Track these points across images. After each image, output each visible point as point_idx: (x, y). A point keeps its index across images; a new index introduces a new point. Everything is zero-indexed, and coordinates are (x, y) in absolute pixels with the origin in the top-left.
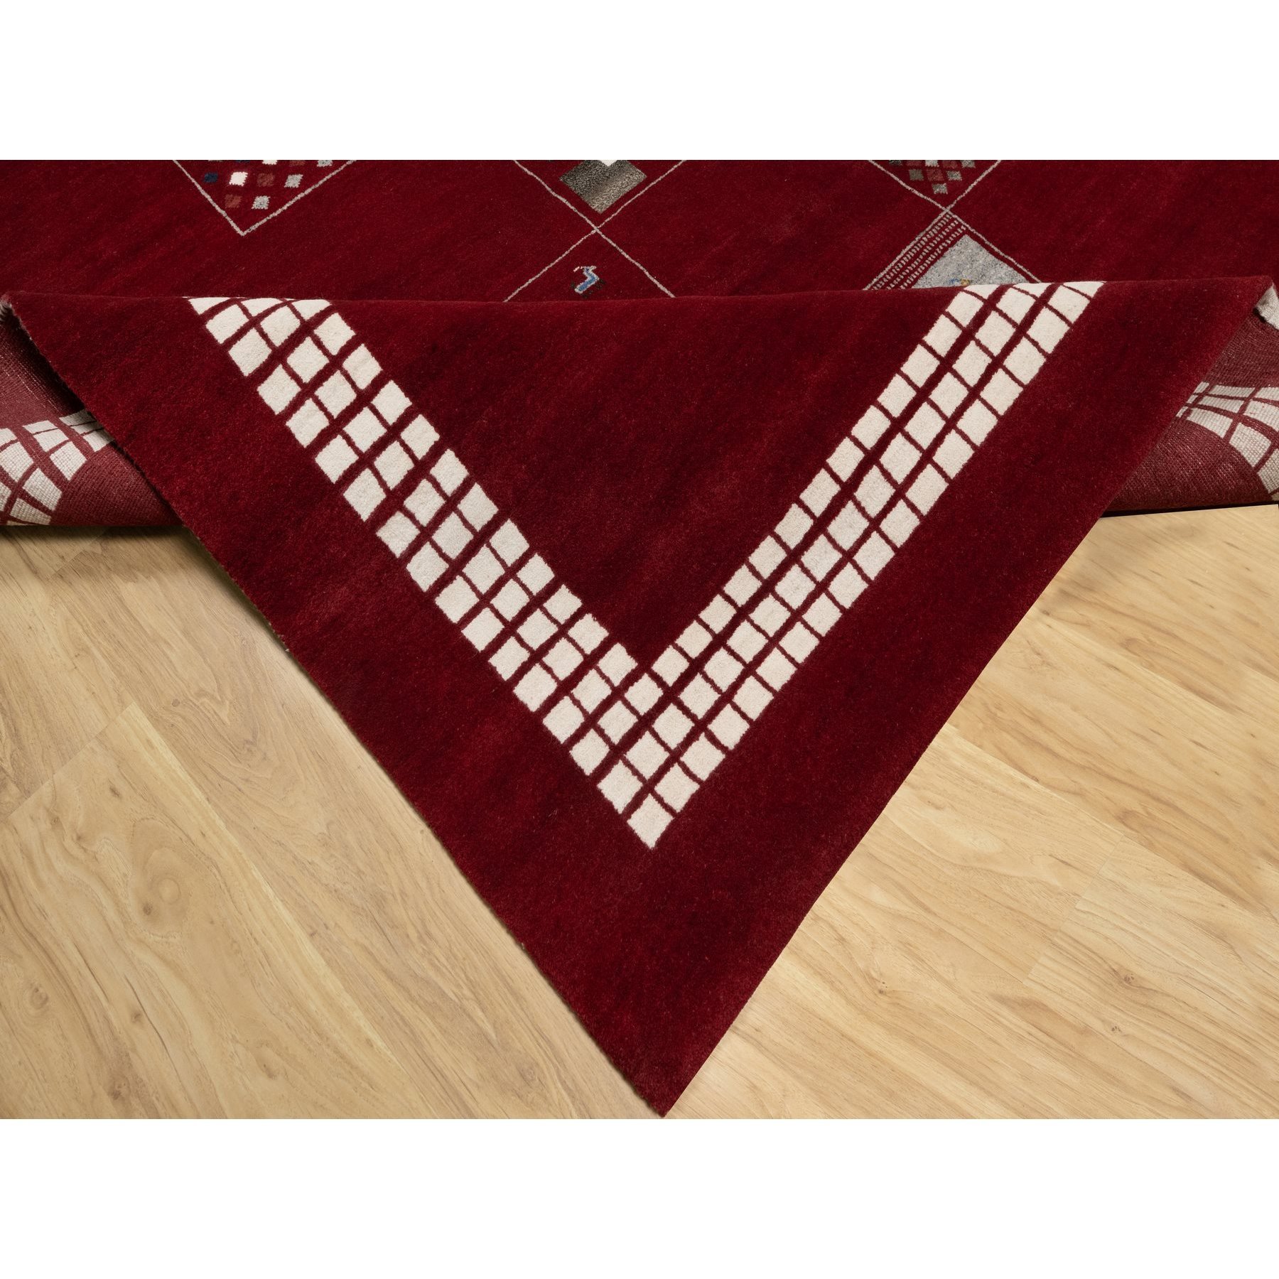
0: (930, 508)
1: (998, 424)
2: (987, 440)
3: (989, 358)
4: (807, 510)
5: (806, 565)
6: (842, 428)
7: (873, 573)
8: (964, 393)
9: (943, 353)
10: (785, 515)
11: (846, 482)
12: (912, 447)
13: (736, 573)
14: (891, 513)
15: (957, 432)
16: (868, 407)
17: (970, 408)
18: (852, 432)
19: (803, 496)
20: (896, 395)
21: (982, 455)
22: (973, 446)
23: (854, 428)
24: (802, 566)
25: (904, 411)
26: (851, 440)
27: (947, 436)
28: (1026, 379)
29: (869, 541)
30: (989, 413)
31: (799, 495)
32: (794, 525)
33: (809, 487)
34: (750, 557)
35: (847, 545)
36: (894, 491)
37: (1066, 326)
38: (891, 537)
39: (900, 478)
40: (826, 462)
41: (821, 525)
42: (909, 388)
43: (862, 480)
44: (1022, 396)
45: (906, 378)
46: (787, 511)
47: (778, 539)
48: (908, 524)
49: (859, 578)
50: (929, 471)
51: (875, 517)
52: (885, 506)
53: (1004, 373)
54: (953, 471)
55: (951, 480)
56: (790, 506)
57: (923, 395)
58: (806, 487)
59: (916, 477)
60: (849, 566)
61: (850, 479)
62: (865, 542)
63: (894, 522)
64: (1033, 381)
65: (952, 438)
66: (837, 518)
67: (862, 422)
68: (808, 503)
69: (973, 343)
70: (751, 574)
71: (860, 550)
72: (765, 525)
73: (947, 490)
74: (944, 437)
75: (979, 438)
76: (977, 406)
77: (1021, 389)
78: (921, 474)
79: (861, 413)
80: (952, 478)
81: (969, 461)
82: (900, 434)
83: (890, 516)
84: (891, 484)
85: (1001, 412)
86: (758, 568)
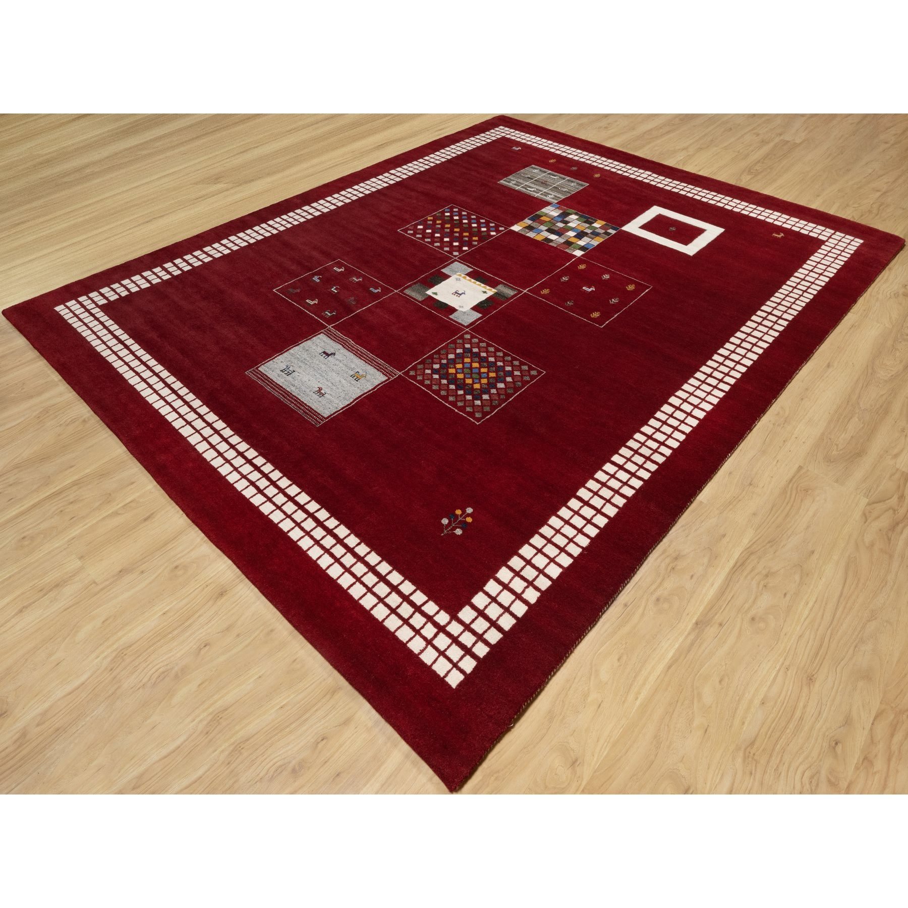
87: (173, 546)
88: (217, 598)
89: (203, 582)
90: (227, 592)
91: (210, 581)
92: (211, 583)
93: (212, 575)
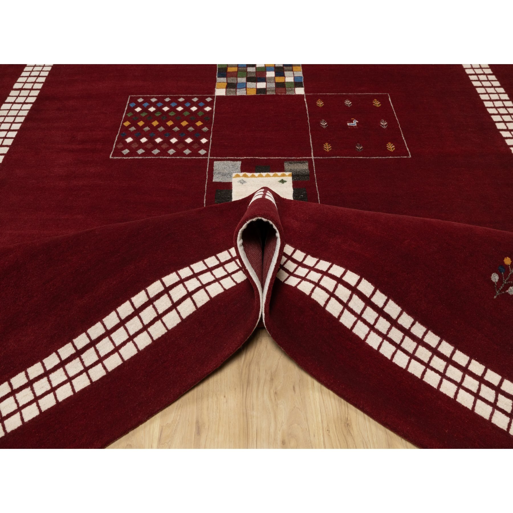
0: (112, 369)
1: (152, 343)
2: (144, 349)
3: (156, 314)
4: (59, 356)
5: (50, 378)
6: (84, 328)
7: (77, 390)
8: (141, 326)
9: (137, 307)
10: (49, 356)
11: (79, 350)
12: (111, 344)
13: (19, 374)
14: (95, 367)
15: (133, 342)
16: (98, 322)
17: (141, 334)
18: (87, 331)
19: (59, 351)
20: (111, 320)
21: (141, 355)
22: (138, 350)
23: (89, 329)
24: (48, 379)
25: (112, 328)
26: (86, 334)
27: (128, 343)
28: (170, 327)
29: (81, 376)
30: (149, 338)
31: (58, 350)
32: (51, 361)
33: (62, 348)
34: (28, 369)
35: (71, 375)
36: (98, 359)
37: (195, 308)
38: (91, 377)
39: (102, 354)
40: (72, 340)
41: (63, 364)
42: (117, 318)
43: (86, 351)
44: (166, 334)
45: (118, 314)
46: (51, 354)
47: (43, 365)
48: (100, 373)
49: (71, 390)
50: (116, 355)
51: (87, 367)
52: (92, 364)
53: (161, 322)
54: (126, 358)
55: (124, 361)
56: (52, 353)
57: (122, 323)
58: (61, 348)
59: (110, 356)
60: (69, 384)
61: (81, 349)
62: (80, 376)
63: (95, 371)
64: (172, 329)
65: (130, 344)
66: (71, 363)
67: (93, 328)
68: (60, 354)
69: (151, 306)
70: (25, 376)
71: (76, 379)
72: (40, 358)
73: (122, 364)
74: (126, 343)
75: (141, 347)
76: (145, 333)
77: (166, 331)
78: (112, 355)
79: (94, 324)
80: (125, 360)
81: (134, 355)
82: (108, 337)
83: (93, 368)
84: (98, 356)
85: (155, 339)
86: (29, 375)
87: (255, 429)
88: (349, 432)
89: (321, 431)
90: (349, 419)
91: (325, 425)
92: (328, 426)
93: (320, 419)
